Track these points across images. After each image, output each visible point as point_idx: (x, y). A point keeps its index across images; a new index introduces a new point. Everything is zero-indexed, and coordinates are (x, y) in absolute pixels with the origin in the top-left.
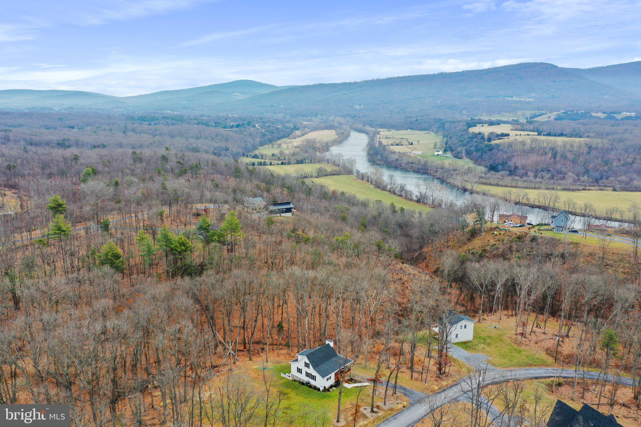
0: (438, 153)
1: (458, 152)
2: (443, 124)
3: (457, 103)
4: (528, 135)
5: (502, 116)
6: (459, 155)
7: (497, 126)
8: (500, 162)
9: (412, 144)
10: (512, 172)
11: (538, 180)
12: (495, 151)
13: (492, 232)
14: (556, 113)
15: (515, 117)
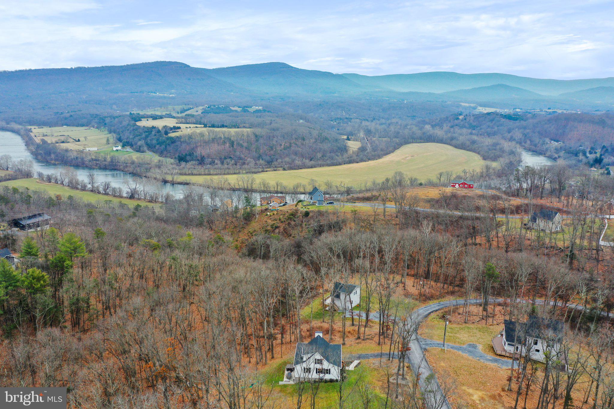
0: (117, 148)
1: (140, 147)
2: (103, 119)
3: (104, 98)
4: (196, 127)
5: (155, 110)
6: (142, 149)
7: (161, 120)
8: (187, 153)
9: (79, 141)
10: (201, 161)
11: (226, 166)
12: (178, 143)
13: (265, 214)
14: (201, 108)
15: (167, 111)
